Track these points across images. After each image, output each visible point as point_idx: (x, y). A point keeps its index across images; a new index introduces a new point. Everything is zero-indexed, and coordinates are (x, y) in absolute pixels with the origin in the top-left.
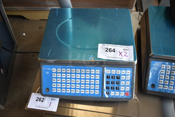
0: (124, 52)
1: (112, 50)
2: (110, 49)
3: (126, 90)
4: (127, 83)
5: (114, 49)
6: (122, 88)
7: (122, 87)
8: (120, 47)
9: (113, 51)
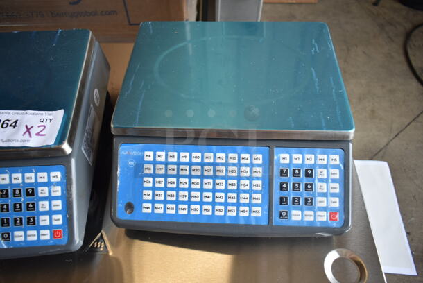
0: (39, 126)
1: (10, 123)
2: (7, 122)
3: (55, 223)
4: (55, 205)
5: (16, 121)
6: (44, 220)
7: (42, 218)
8: (34, 114)
9: (11, 126)
